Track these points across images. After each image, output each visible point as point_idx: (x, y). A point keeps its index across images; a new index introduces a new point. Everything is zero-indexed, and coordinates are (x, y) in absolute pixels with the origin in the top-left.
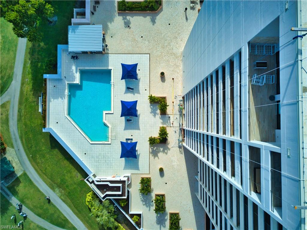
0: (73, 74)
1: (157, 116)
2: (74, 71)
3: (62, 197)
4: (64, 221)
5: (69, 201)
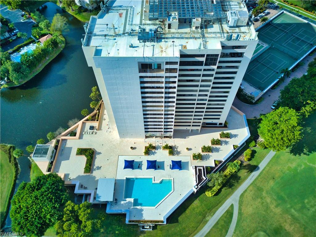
0: (127, 203)
1: (156, 152)
2: (125, 202)
3: (212, 214)
4: (228, 213)
5: (214, 210)
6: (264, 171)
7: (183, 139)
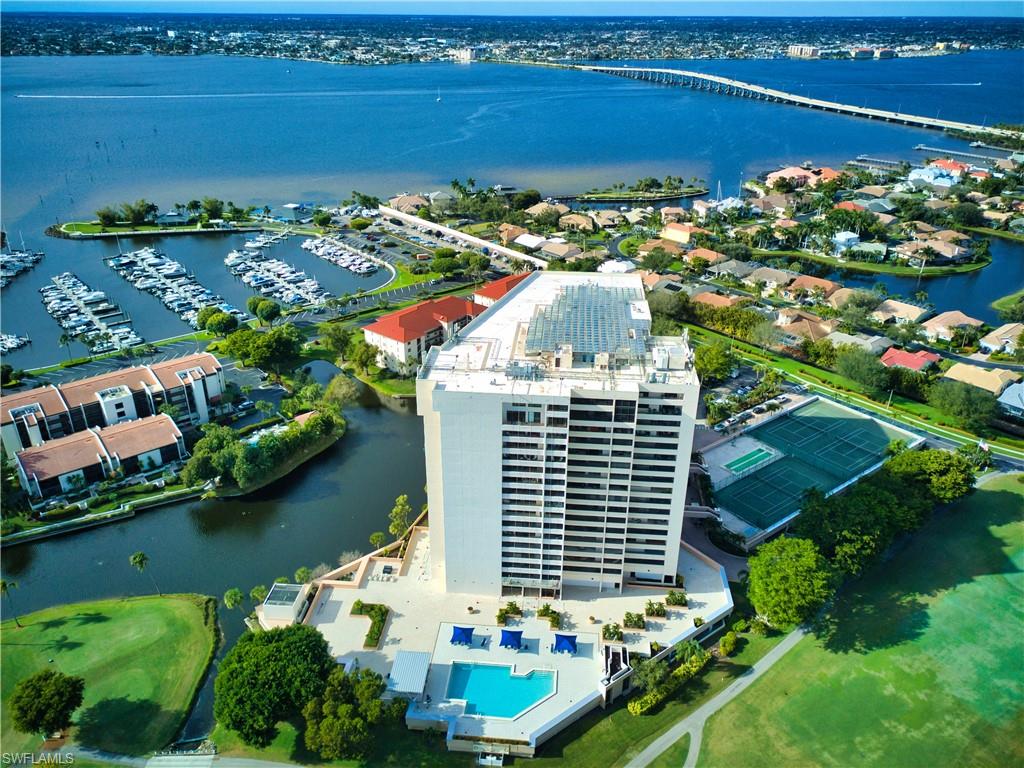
0: (450, 706)
1: (522, 620)
2: (447, 705)
3: (640, 749)
4: (676, 748)
5: (645, 740)
6: (765, 679)
7: (584, 603)
